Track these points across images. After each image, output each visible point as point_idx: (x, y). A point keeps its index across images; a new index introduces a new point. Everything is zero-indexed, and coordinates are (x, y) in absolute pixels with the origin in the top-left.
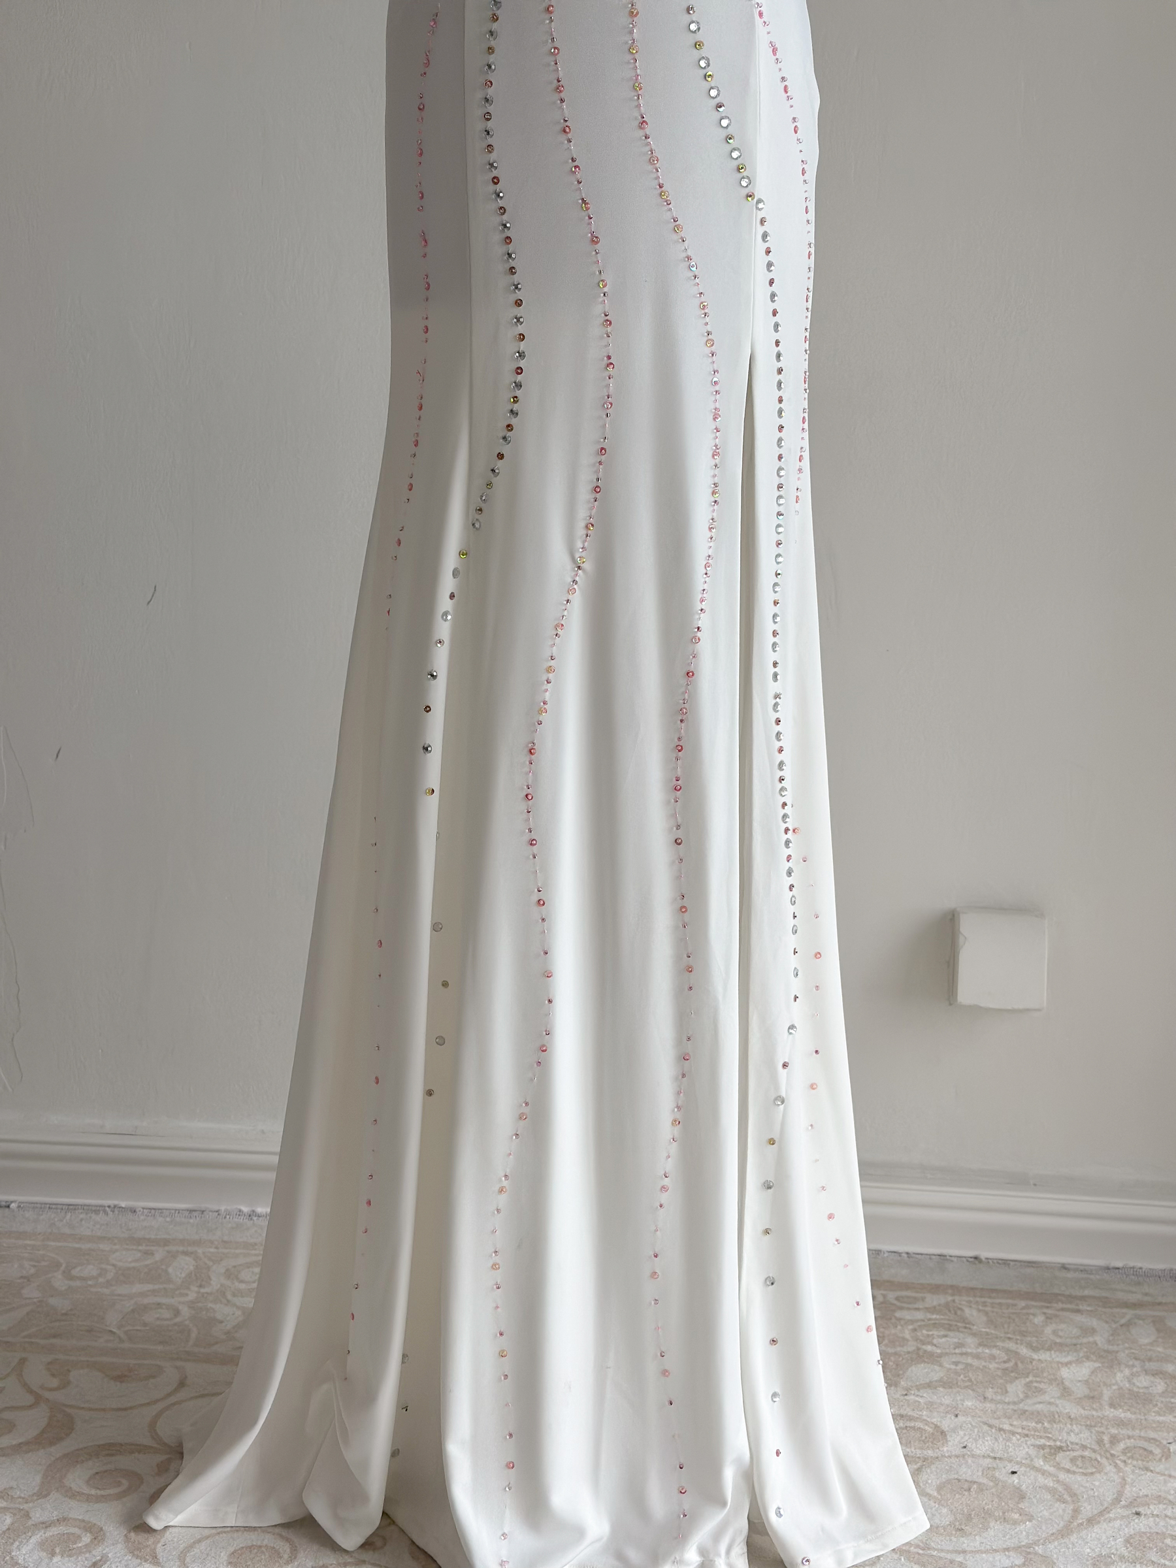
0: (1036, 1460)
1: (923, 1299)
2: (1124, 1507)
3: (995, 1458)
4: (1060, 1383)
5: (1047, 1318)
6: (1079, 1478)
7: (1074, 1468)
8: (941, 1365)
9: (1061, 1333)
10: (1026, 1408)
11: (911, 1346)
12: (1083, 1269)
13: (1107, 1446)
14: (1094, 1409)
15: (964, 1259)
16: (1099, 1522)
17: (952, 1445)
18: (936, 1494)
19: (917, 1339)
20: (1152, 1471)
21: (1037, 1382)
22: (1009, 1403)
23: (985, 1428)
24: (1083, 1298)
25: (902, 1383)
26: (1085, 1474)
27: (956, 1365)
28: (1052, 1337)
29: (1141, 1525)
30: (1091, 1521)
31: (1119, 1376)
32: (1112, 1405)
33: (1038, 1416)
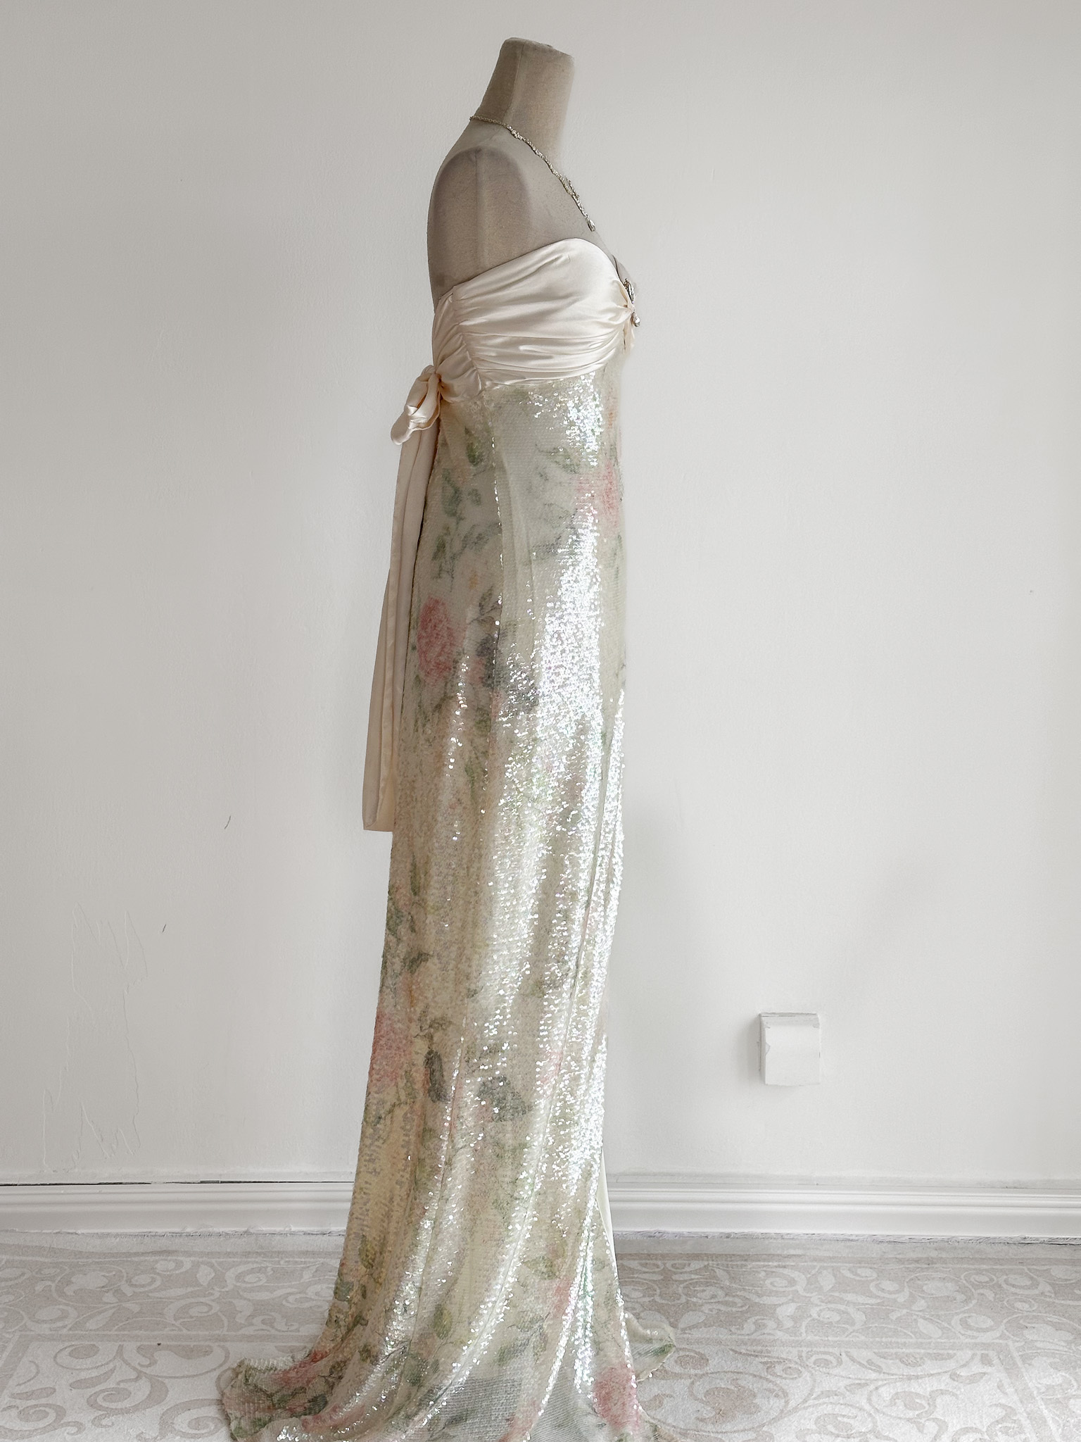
1: (689, 1264)
2: (815, 1399)
3: (738, 1373)
4: (776, 1319)
5: (767, 1274)
6: (788, 1382)
7: (784, 1376)
8: (702, 1312)
9: (776, 1284)
11: (683, 1299)
13: (805, 1359)
16: (800, 1410)
17: (711, 1367)
18: (704, 1399)
19: (686, 1295)
20: (831, 1375)
21: (762, 1319)
23: (731, 1352)
26: (792, 1379)
28: (770, 1286)
29: (824, 1410)
30: (796, 1409)
31: (814, 1312)
32: (806, 1332)
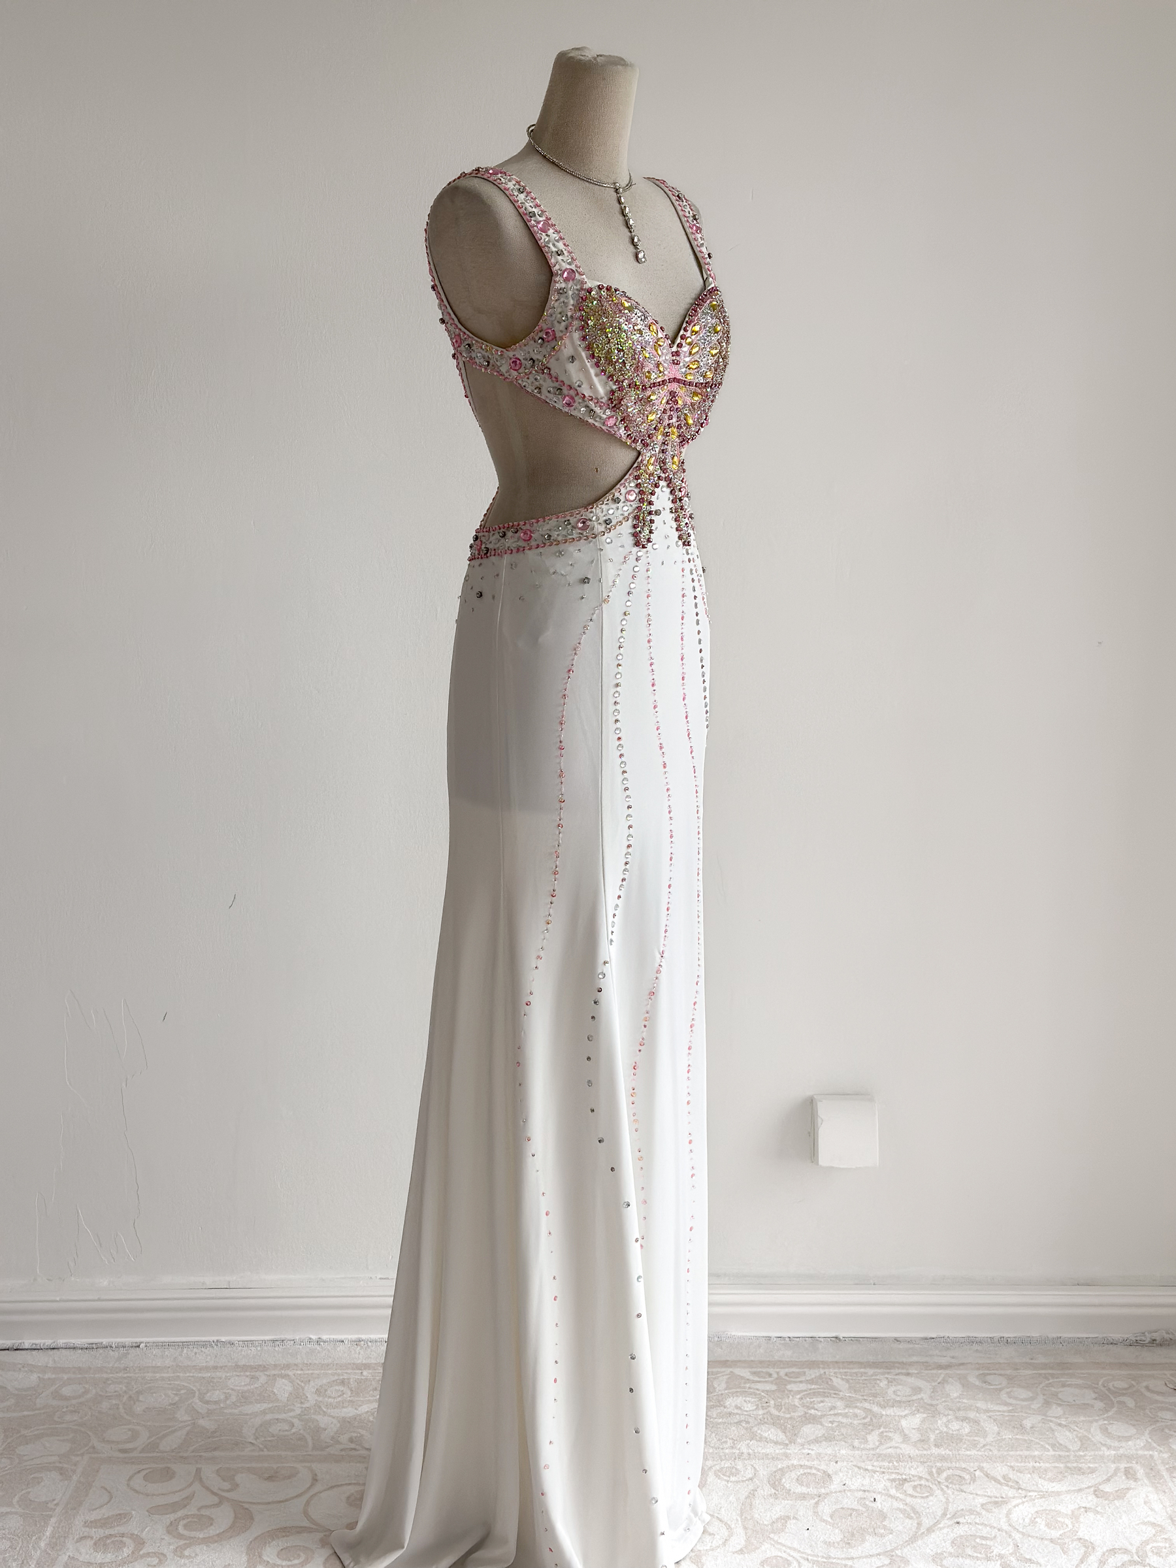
0: (891, 1490)
1: (804, 1373)
2: (949, 1519)
3: (865, 1491)
4: (902, 1432)
5: (888, 1382)
6: (919, 1501)
7: (915, 1494)
8: (822, 1425)
9: (899, 1393)
10: (881, 1452)
11: (800, 1412)
12: (910, 1341)
13: (935, 1475)
14: (925, 1449)
15: (829, 1339)
16: (934, 1531)
17: (835, 1485)
18: (829, 1520)
19: (804, 1406)
20: (965, 1492)
21: (886, 1432)
22: (869, 1450)
23: (856, 1469)
24: (911, 1364)
25: (799, 1440)
26: (922, 1497)
27: (833, 1424)
28: (893, 1396)
29: (960, 1530)
30: (930, 1530)
31: (940, 1422)
32: (936, 1445)
33: (889, 1458)
